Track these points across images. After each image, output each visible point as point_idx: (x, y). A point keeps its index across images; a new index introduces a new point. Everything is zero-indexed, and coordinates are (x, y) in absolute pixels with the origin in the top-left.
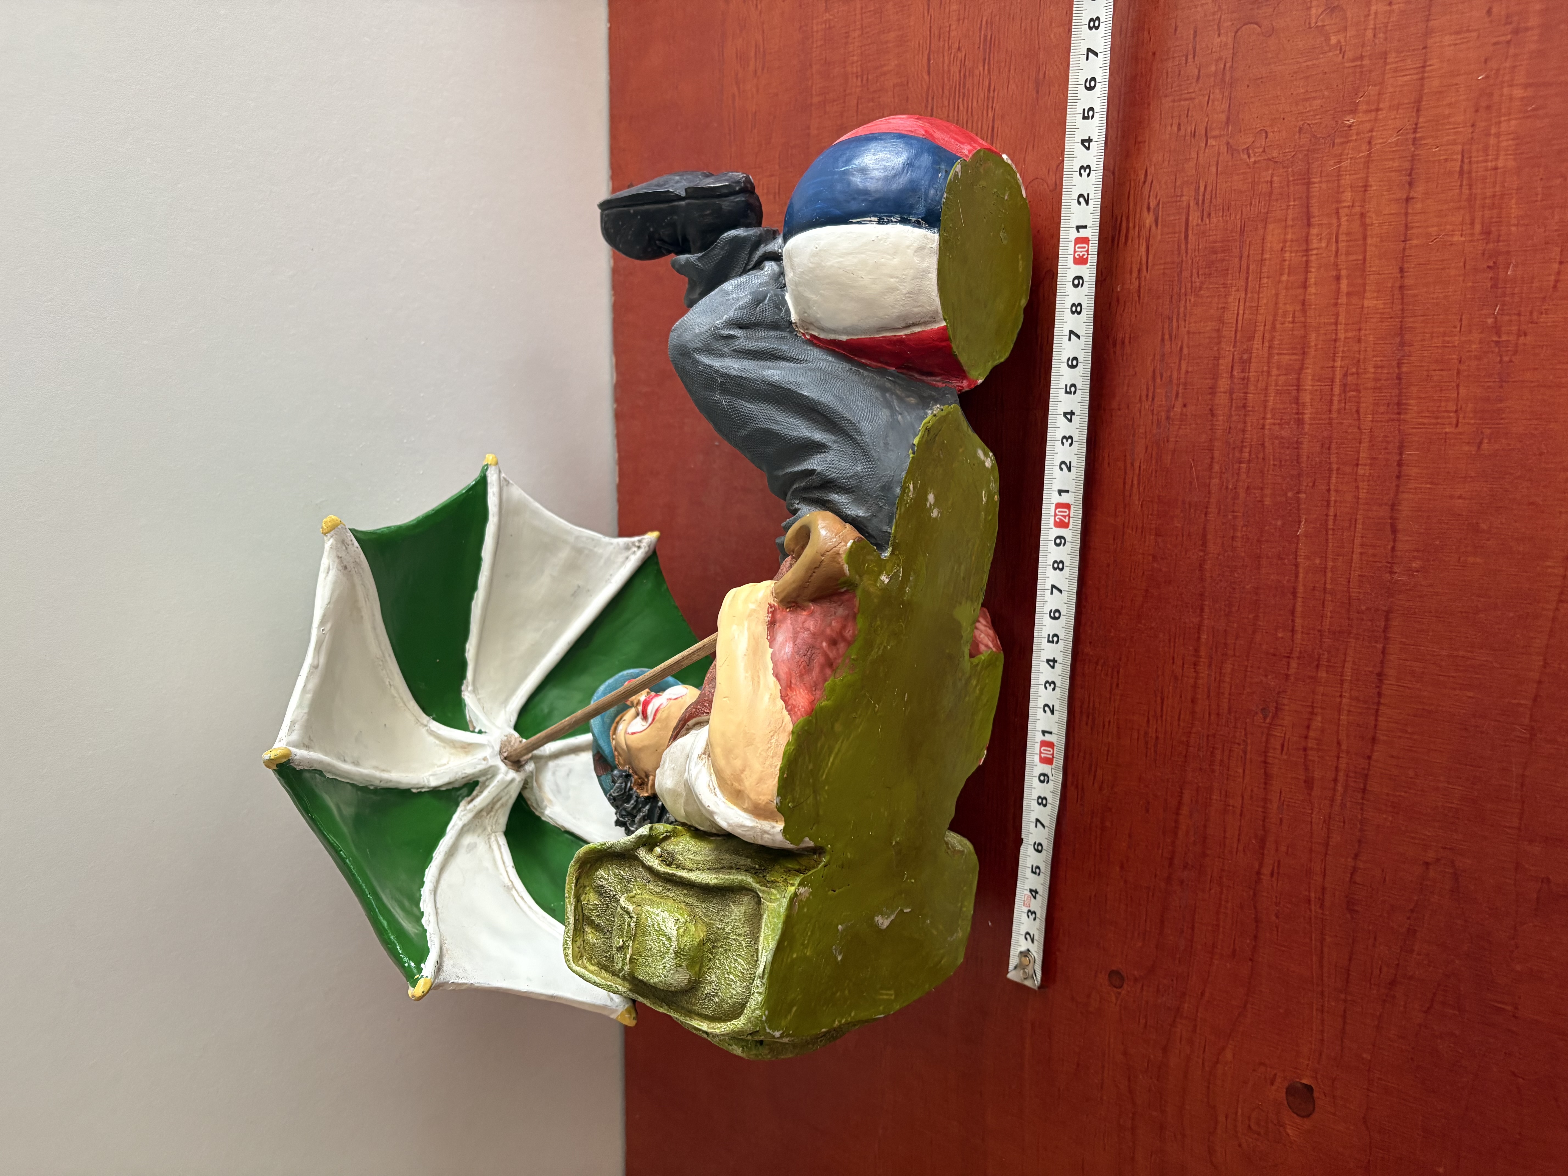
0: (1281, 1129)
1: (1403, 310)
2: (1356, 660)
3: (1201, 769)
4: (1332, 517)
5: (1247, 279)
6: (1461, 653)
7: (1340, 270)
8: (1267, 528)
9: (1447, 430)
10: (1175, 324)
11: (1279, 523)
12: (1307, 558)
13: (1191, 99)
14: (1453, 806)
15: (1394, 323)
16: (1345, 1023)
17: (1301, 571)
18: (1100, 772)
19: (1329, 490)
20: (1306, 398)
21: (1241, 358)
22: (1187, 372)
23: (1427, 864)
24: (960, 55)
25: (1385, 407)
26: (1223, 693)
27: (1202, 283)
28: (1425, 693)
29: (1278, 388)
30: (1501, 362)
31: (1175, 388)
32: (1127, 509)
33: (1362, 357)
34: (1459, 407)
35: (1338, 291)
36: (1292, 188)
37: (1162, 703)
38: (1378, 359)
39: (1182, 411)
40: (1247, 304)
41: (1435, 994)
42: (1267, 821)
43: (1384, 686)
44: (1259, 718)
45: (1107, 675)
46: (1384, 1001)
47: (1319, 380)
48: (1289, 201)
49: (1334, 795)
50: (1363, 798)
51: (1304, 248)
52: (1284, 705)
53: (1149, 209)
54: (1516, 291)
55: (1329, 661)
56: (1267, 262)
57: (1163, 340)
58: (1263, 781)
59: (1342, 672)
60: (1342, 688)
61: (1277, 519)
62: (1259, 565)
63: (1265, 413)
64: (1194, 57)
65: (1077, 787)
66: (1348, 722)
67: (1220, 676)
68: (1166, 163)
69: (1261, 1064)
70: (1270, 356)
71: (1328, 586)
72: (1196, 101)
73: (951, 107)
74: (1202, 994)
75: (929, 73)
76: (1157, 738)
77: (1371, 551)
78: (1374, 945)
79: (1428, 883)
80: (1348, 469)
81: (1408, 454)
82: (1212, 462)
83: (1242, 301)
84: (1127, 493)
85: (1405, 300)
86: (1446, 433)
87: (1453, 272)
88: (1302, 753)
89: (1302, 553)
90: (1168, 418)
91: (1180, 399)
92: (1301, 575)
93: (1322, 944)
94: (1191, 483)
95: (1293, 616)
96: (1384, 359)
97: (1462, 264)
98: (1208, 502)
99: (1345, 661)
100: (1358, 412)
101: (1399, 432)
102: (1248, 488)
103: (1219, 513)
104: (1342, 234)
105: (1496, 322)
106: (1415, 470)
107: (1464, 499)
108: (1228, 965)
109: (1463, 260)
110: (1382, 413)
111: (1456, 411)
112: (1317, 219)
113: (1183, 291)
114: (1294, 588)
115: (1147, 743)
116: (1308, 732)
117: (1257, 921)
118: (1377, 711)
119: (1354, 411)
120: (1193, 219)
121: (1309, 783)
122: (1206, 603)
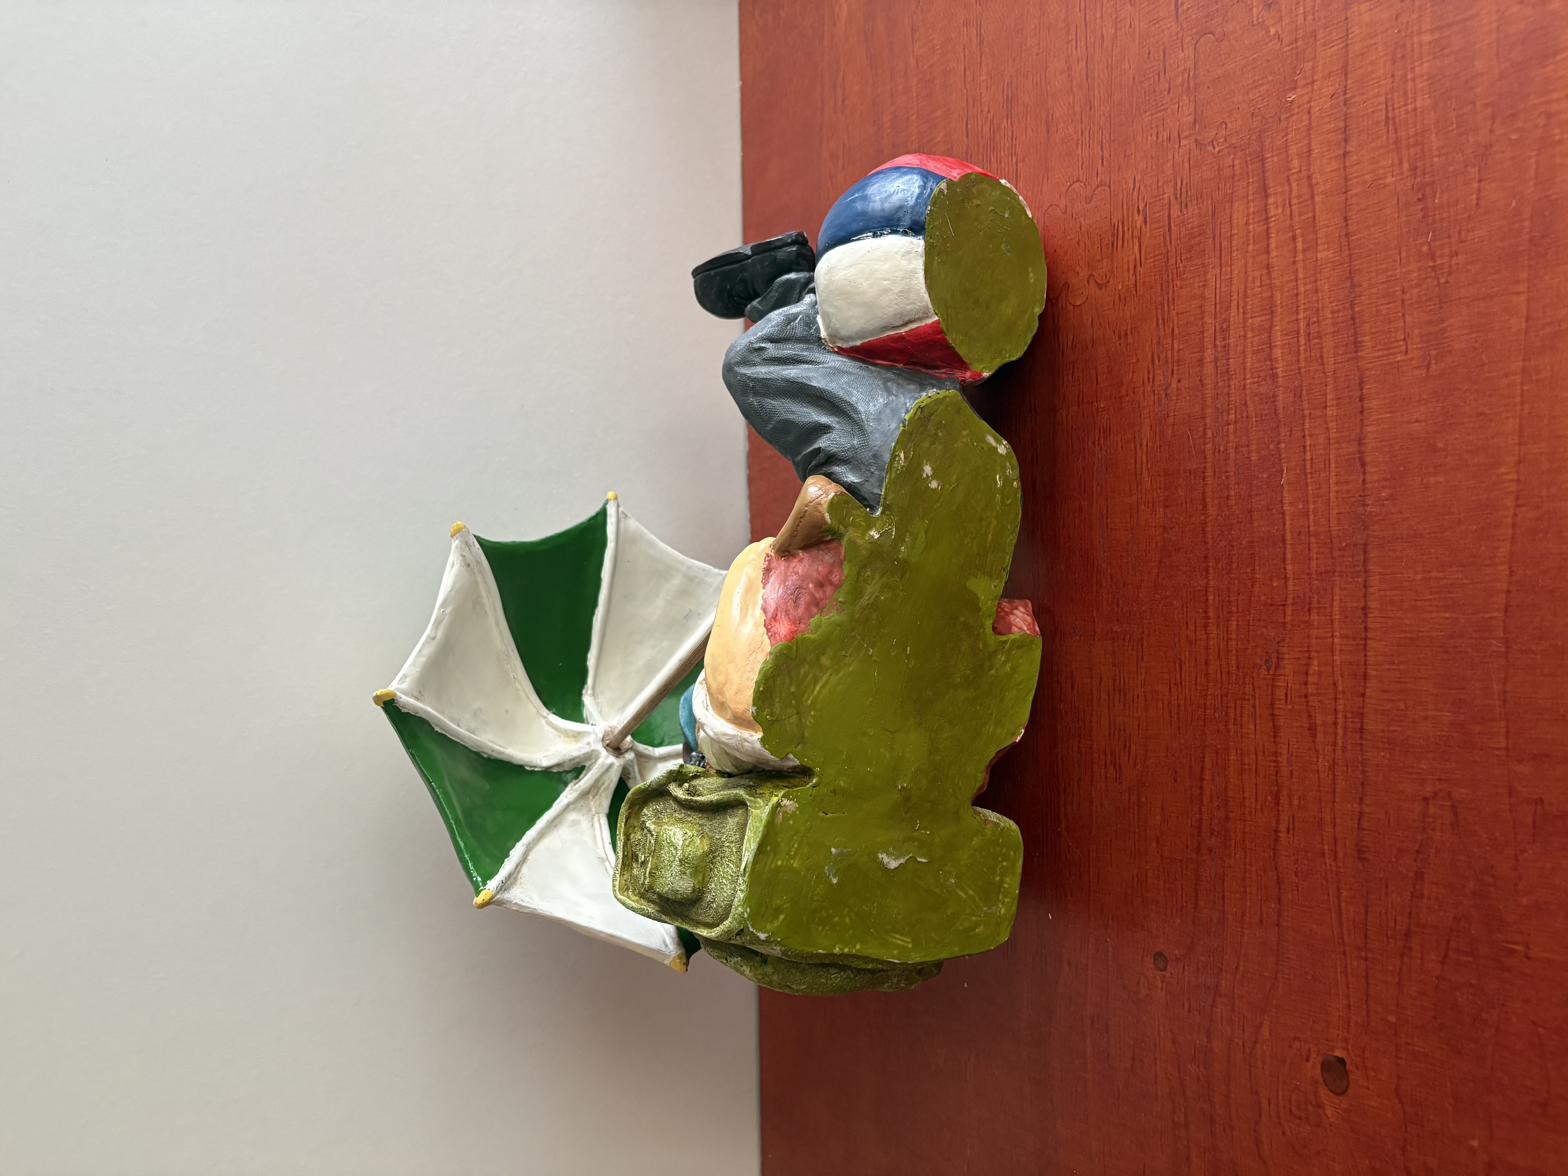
0: (1320, 1111)
1: (1350, 255)
2: (1343, 598)
3: (1218, 731)
4: (1309, 462)
5: (1221, 255)
6: (1434, 574)
7: (1296, 230)
8: (1255, 482)
9: (1399, 359)
10: (1166, 308)
11: (1265, 475)
12: (1291, 504)
13: (1166, 109)
14: (1444, 733)
15: (1344, 269)
16: (1368, 983)
17: (1287, 518)
18: (1133, 747)
19: (1304, 436)
20: (1278, 353)
21: (1221, 328)
22: (1179, 350)
23: (1426, 799)
24: (990, 116)
25: (1344, 348)
26: (1231, 651)
27: (1185, 267)
28: (1406, 621)
29: (1254, 349)
30: (1438, 285)
31: (1170, 366)
32: (1140, 487)
33: (1320, 306)
34: (1407, 334)
35: (1295, 249)
36: (1250, 167)
37: (1181, 669)
38: (1334, 304)
39: (1177, 386)
40: (1223, 277)
41: (1448, 942)
42: (1279, 775)
43: (1369, 620)
44: (1263, 672)
45: (1133, 650)
46: (1402, 955)
47: (1287, 335)
48: (1249, 179)
49: (1335, 738)
50: (1361, 738)
51: (1264, 217)
52: (1284, 654)
53: (1139, 211)
54: (1445, 215)
55: (1319, 602)
56: (1236, 237)
57: (1158, 324)
58: (1272, 734)
59: (1331, 612)
60: (1332, 628)
61: (1263, 472)
62: (1252, 519)
63: (1245, 375)
64: (1165, 73)
65: (1115, 766)
66: (1341, 662)
67: (1227, 634)
68: (1149, 169)
69: (1296, 1039)
70: (1245, 320)
71: (1312, 529)
72: (1169, 111)
73: (985, 160)
74: (1237, 968)
75: (967, 136)
76: (1179, 705)
77: (1345, 488)
78: (1386, 894)
79: (1430, 820)
80: (1318, 413)
81: (1369, 389)
82: (1205, 429)
83: (1218, 276)
84: (1139, 472)
85: (1351, 246)
86: (1398, 362)
87: (1388, 211)
88: (1303, 700)
89: (1286, 500)
90: (1166, 395)
91: (1175, 376)
92: (1288, 522)
93: (1339, 899)
94: (1189, 452)
95: (1285, 564)
96: (1338, 303)
97: (1395, 202)
98: (1205, 467)
99: (1333, 600)
100: (1322, 357)
101: (1358, 369)
102: (1237, 448)
103: (1214, 476)
104: (1294, 198)
105: (1430, 248)
106: (1375, 402)
107: (1421, 421)
108: (1257, 933)
109: (1396, 197)
110: (1342, 354)
111: (1404, 340)
112: (1272, 190)
113: (1170, 277)
114: (1283, 536)
115: (1170, 712)
116: (1307, 677)
117: (1279, 882)
118: (1365, 645)
119: (1318, 357)
120: (1174, 212)
121: (1313, 729)
122: (1210, 564)
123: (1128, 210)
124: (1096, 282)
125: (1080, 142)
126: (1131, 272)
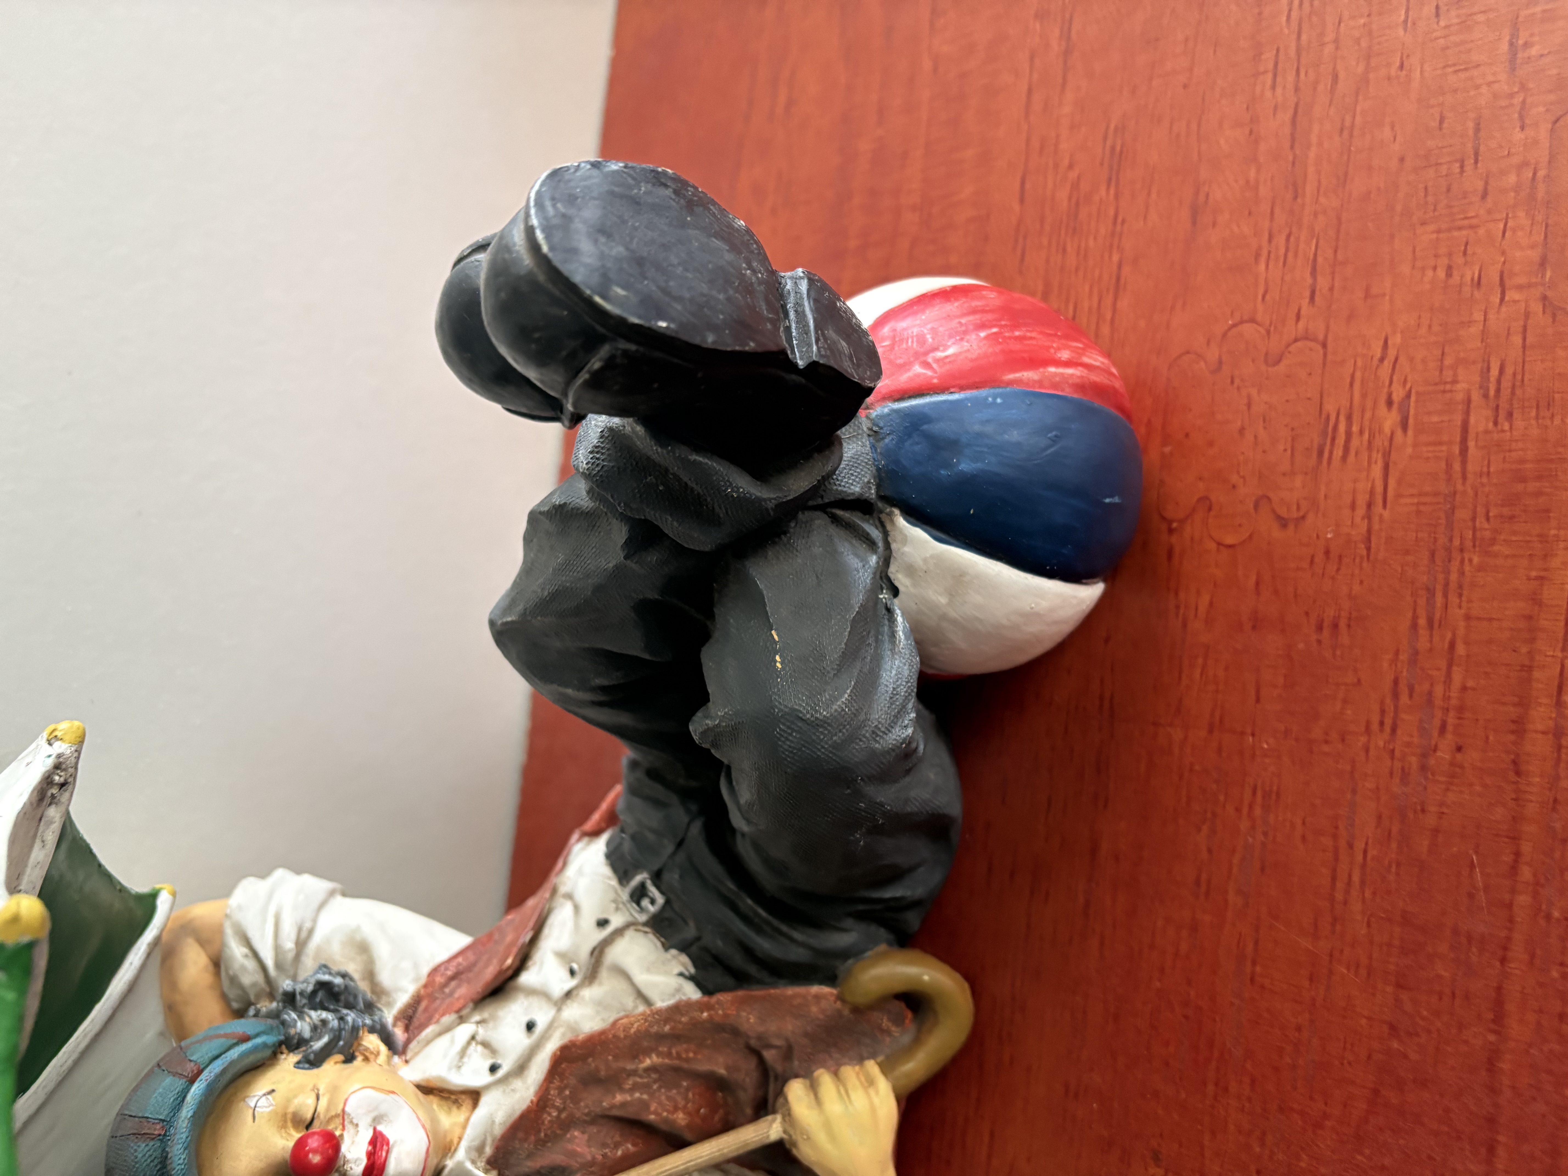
10: (1439, 599)
13: (1471, 227)
22: (1464, 689)
24: (1072, 175)
27: (1495, 531)
31: (1439, 714)
32: (1339, 928)
39: (1454, 758)
53: (1390, 403)
57: (1414, 626)
64: (1476, 162)
68: (1423, 331)
72: (1481, 232)
75: (1022, 200)
82: (1516, 861)
84: (1339, 896)
90: (1423, 768)
91: (1449, 736)
94: (1471, 896)
98: (1508, 939)
113: (1457, 542)
120: (1477, 422)
122: (1501, 1138)
123: (1364, 396)
124: (1274, 511)
125: (1265, 253)
126: (1361, 511)
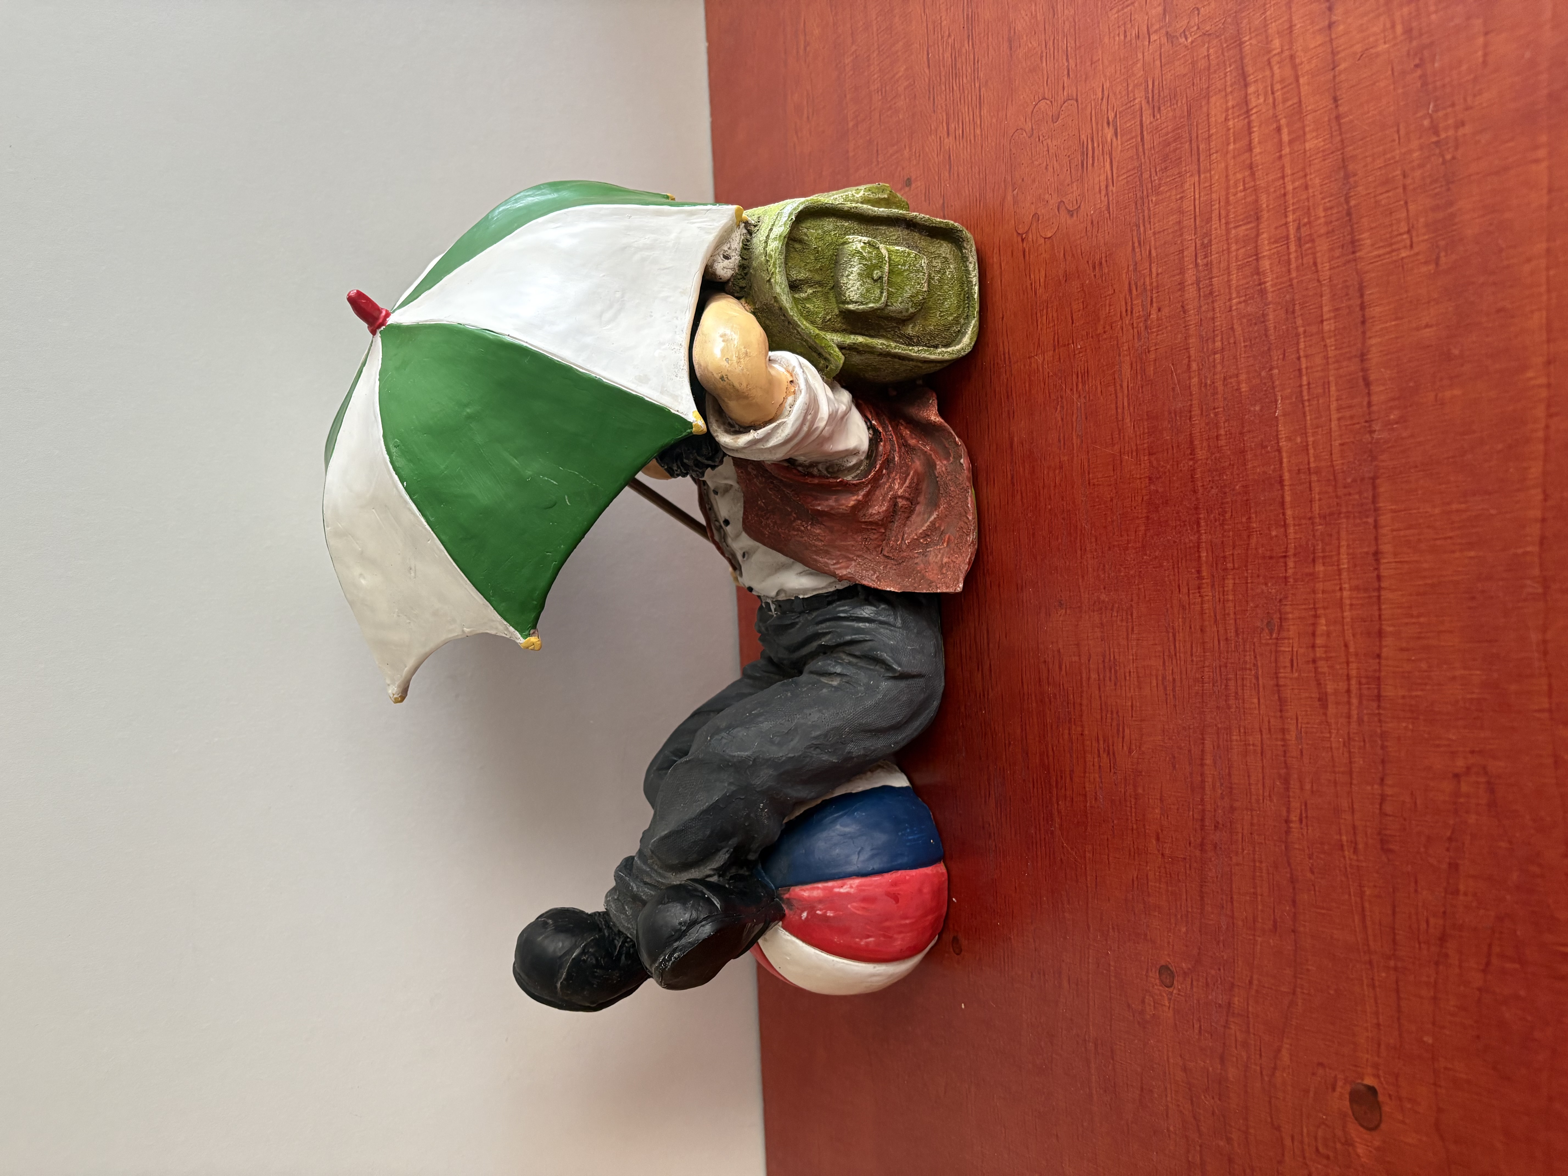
0: (1350, 1149)
1: (1342, 141)
2: (1351, 543)
3: (1218, 707)
4: (1306, 387)
5: (1199, 160)
6: (1455, 506)
7: (1279, 120)
8: (1247, 417)
9: (1403, 255)
10: (1142, 229)
11: (1257, 408)
12: (1289, 439)
14: (1474, 696)
15: (1336, 158)
16: (1399, 998)
17: (1284, 455)
18: (1127, 731)
19: (1299, 358)
20: (1265, 264)
21: (1202, 244)
22: (1158, 274)
23: (1457, 776)
24: (950, 41)
25: (1340, 250)
26: (1229, 614)
27: (1160, 179)
28: (1426, 565)
29: (1239, 263)
30: (1444, 162)
31: (1149, 293)
32: (1122, 434)
33: (1311, 203)
34: (1411, 225)
35: (1280, 141)
36: (1226, 54)
37: (1175, 639)
38: (1327, 200)
39: (1158, 316)
40: (1202, 186)
41: (1490, 946)
42: (1288, 755)
43: (1382, 567)
44: (1265, 635)
45: (1122, 620)
46: (1437, 963)
47: (1276, 242)
48: (1225, 69)
49: (1350, 709)
50: (1379, 707)
51: (1245, 109)
52: (1288, 613)
53: (1108, 123)
54: (1447, 80)
55: (1323, 551)
56: (1214, 137)
57: (1133, 248)
58: (1278, 708)
59: (1338, 561)
60: (1340, 579)
61: (1255, 405)
62: (1245, 460)
63: (1230, 294)
65: (1109, 753)
66: (1352, 619)
67: (1223, 595)
68: (1118, 73)
69: (1321, 1064)
70: (1228, 231)
71: (1312, 465)
72: (1136, 4)
73: (948, 90)
74: (1251, 982)
76: (1174, 680)
77: (1348, 414)
78: (1416, 891)
79: (1462, 800)
80: (1314, 329)
81: (1371, 294)
82: (1189, 361)
83: (1197, 185)
84: (1120, 418)
85: (1343, 130)
86: (1403, 258)
87: (1382, 84)
88: (1311, 665)
89: (1283, 435)
90: (1146, 328)
91: (1155, 305)
92: (1285, 460)
93: (1362, 898)
94: (1173, 389)
95: (1284, 509)
96: (1331, 199)
97: (1390, 72)
98: (1191, 405)
99: (1339, 547)
100: (1315, 264)
101: (1357, 273)
102: (1225, 379)
103: (1202, 414)
104: (1277, 82)
105: (1432, 122)
106: (1378, 309)
107: (1431, 326)
108: (1271, 941)
109: (1390, 67)
110: (1338, 257)
111: (1409, 232)
112: (1252, 77)
113: (1145, 193)
114: (1281, 477)
115: (1165, 689)
116: (1314, 640)
117: (1293, 881)
118: (1379, 597)
119: (1311, 263)
120: (1146, 118)
121: (1323, 700)
122: (1202, 516)
123: (1097, 124)
124: (1066, 208)
125: (1044, 54)
126: (1103, 193)
